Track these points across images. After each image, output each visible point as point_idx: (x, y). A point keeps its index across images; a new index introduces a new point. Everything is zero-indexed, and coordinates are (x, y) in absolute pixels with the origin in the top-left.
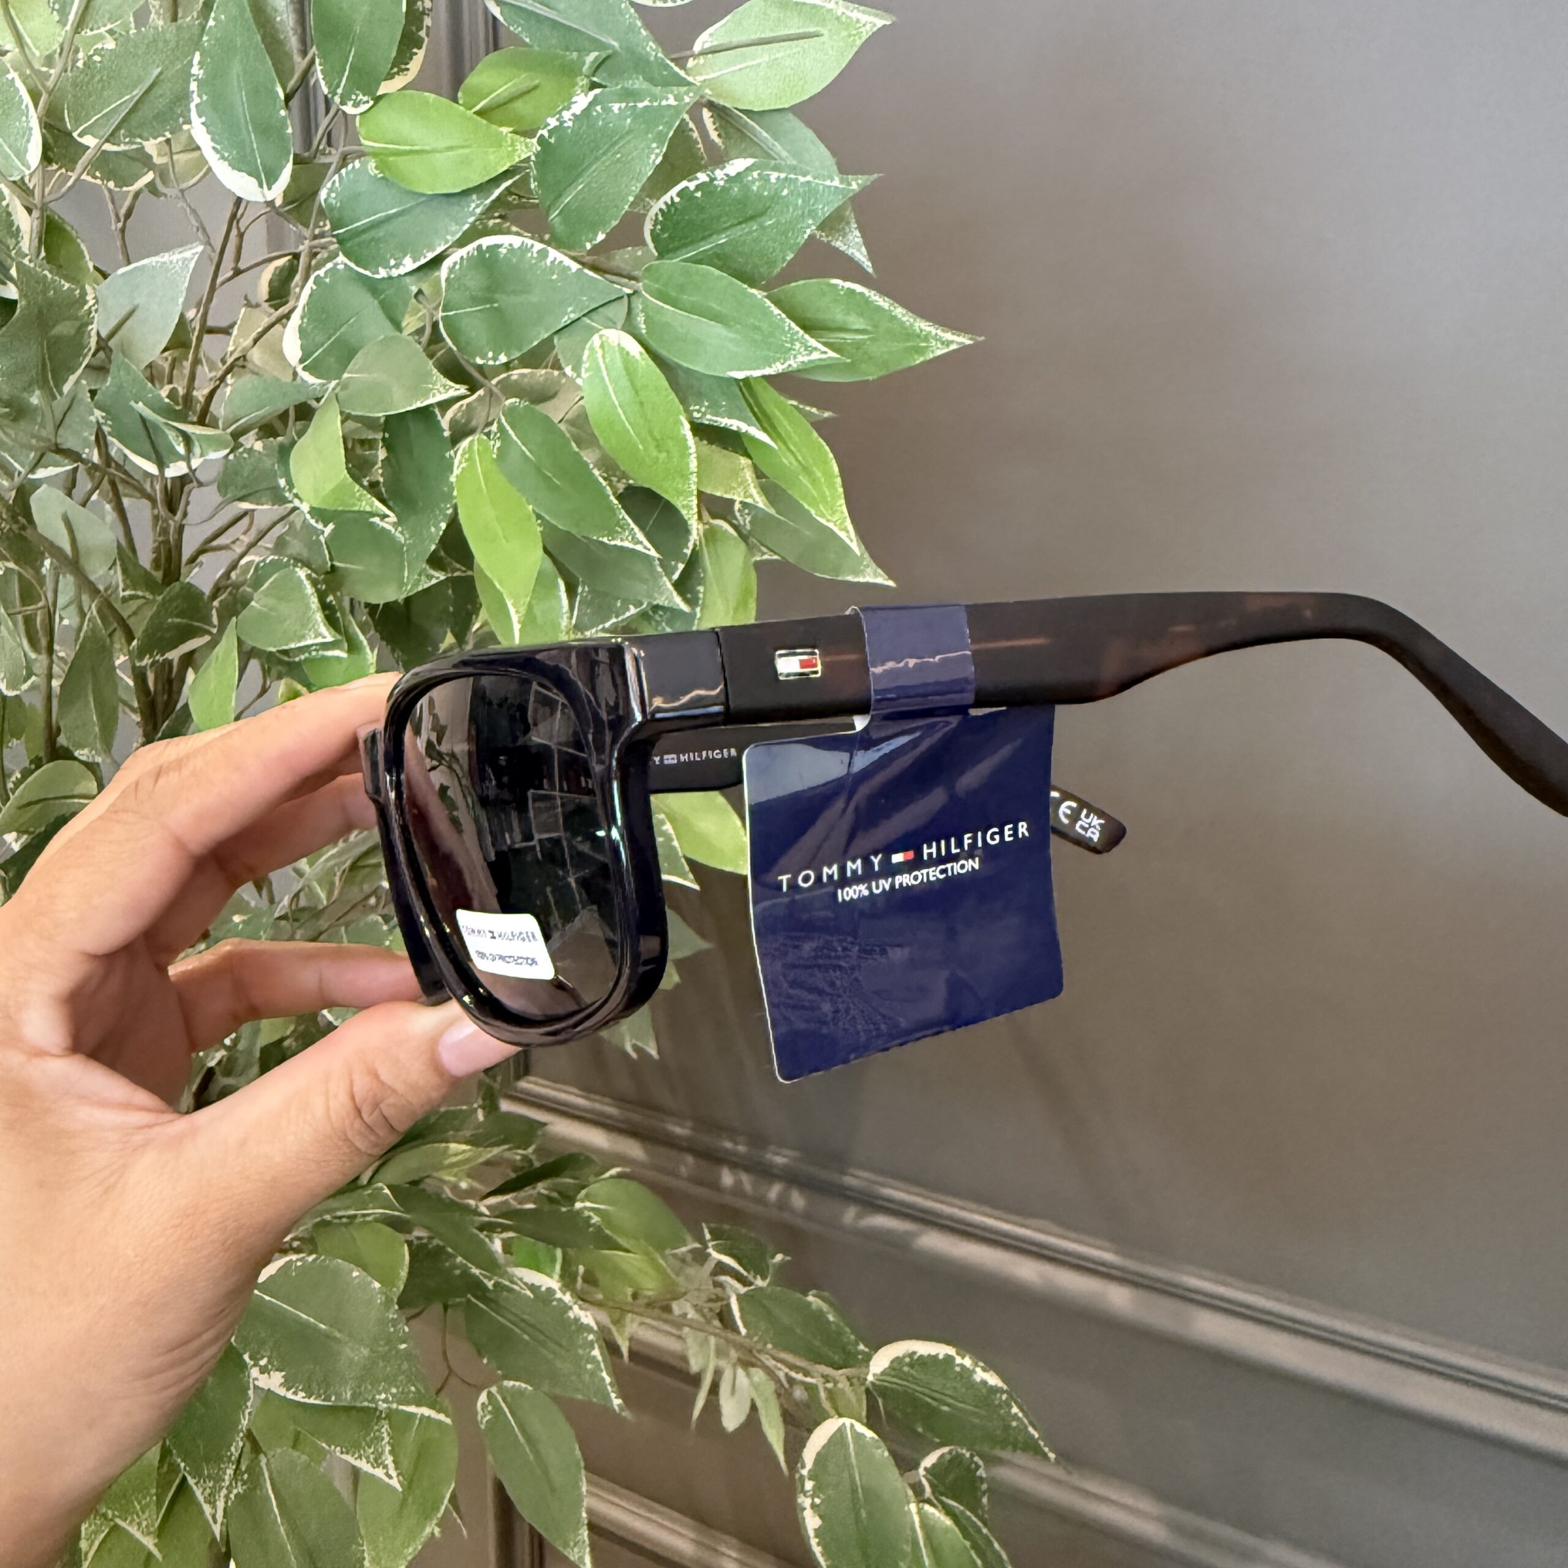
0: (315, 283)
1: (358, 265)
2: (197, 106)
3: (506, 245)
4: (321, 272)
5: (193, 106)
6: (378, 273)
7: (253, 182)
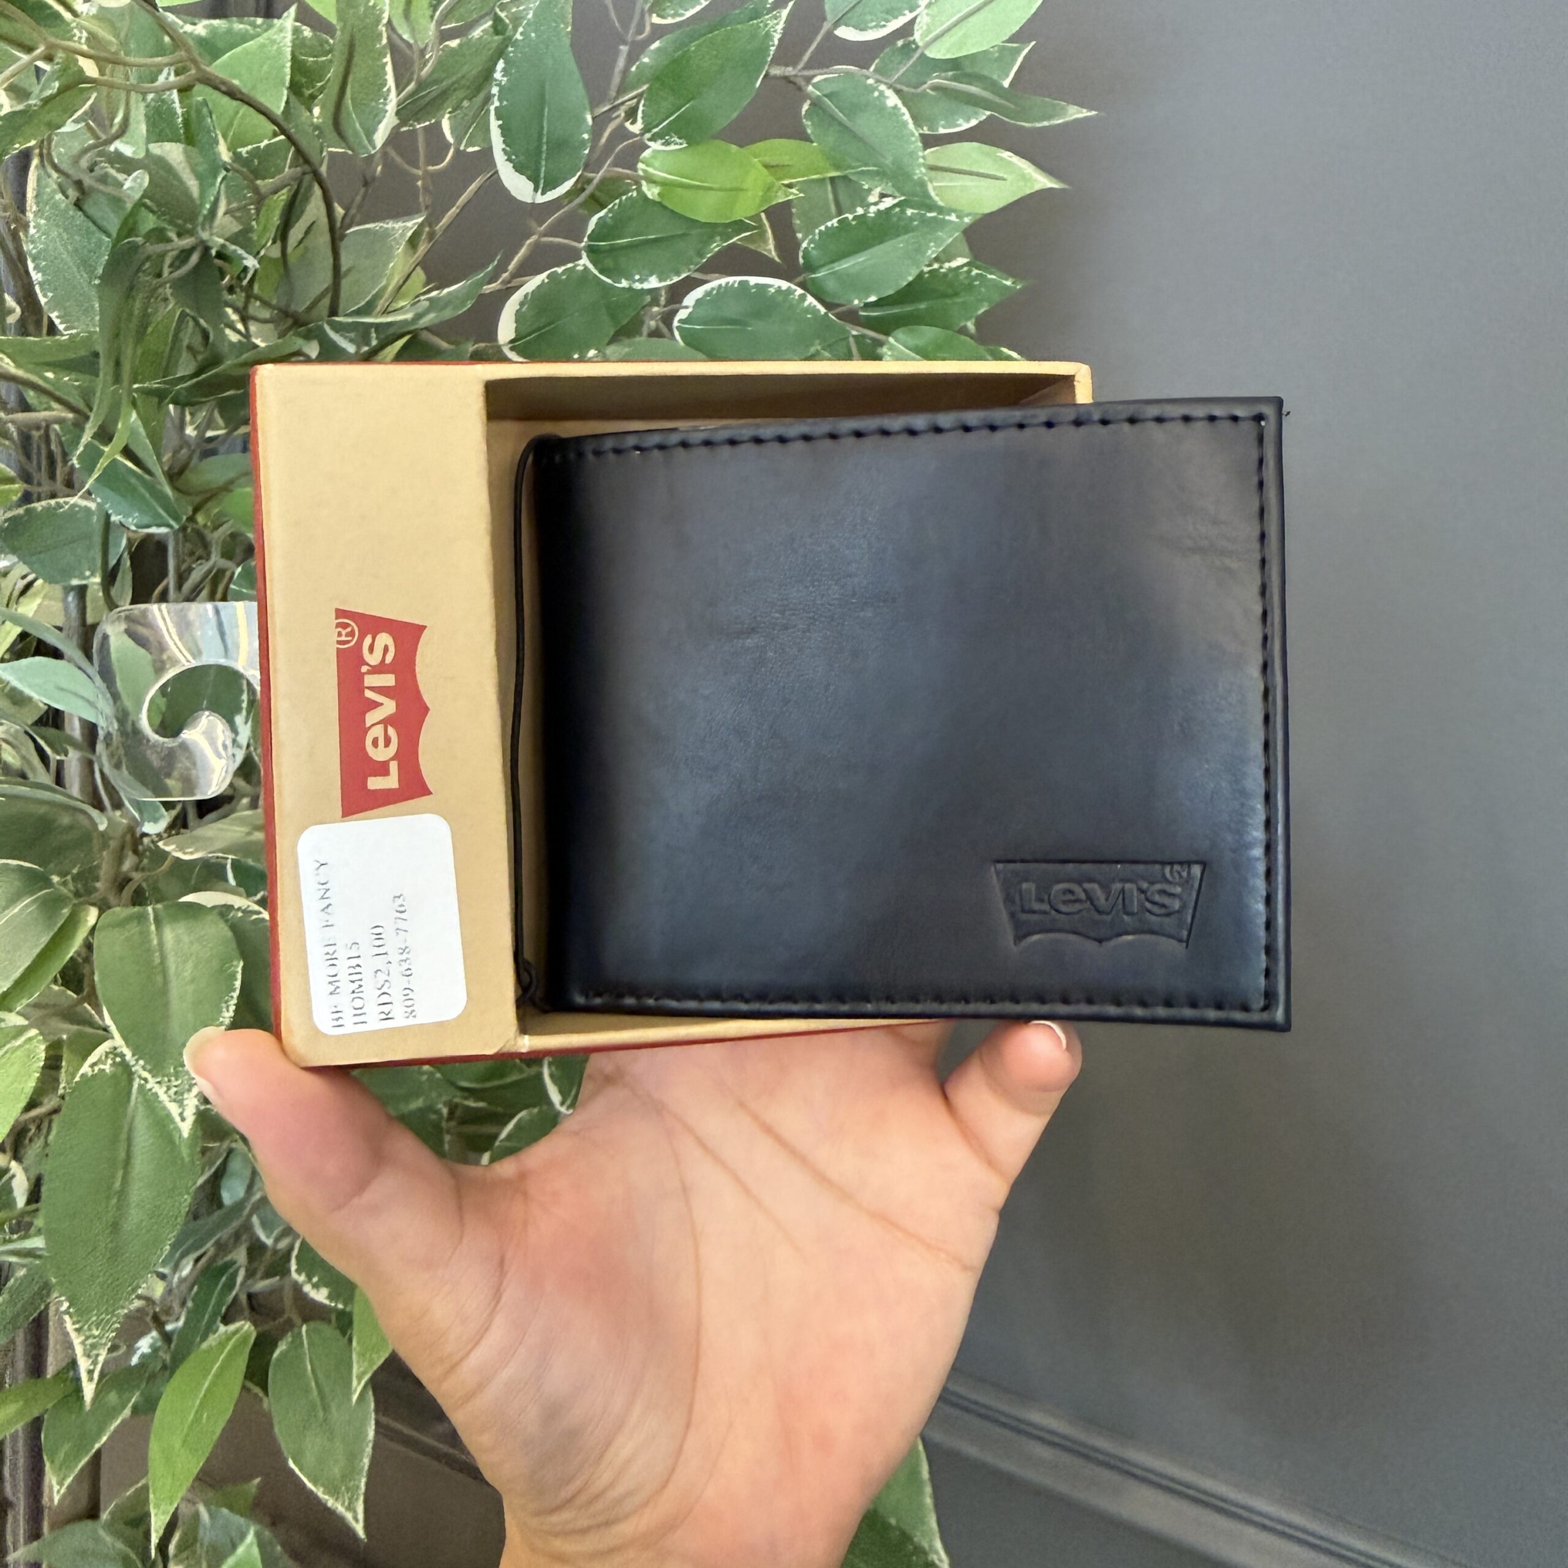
0: (548, 277)
1: (601, 273)
2: (496, 108)
3: (776, 286)
4: (560, 270)
5: (492, 108)
6: (621, 283)
7: (531, 185)
